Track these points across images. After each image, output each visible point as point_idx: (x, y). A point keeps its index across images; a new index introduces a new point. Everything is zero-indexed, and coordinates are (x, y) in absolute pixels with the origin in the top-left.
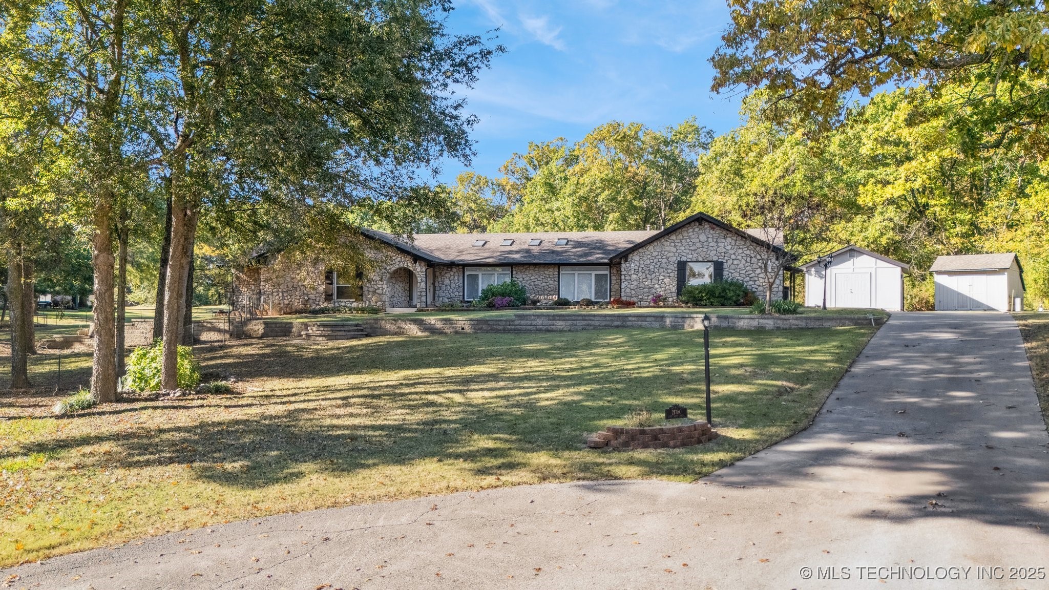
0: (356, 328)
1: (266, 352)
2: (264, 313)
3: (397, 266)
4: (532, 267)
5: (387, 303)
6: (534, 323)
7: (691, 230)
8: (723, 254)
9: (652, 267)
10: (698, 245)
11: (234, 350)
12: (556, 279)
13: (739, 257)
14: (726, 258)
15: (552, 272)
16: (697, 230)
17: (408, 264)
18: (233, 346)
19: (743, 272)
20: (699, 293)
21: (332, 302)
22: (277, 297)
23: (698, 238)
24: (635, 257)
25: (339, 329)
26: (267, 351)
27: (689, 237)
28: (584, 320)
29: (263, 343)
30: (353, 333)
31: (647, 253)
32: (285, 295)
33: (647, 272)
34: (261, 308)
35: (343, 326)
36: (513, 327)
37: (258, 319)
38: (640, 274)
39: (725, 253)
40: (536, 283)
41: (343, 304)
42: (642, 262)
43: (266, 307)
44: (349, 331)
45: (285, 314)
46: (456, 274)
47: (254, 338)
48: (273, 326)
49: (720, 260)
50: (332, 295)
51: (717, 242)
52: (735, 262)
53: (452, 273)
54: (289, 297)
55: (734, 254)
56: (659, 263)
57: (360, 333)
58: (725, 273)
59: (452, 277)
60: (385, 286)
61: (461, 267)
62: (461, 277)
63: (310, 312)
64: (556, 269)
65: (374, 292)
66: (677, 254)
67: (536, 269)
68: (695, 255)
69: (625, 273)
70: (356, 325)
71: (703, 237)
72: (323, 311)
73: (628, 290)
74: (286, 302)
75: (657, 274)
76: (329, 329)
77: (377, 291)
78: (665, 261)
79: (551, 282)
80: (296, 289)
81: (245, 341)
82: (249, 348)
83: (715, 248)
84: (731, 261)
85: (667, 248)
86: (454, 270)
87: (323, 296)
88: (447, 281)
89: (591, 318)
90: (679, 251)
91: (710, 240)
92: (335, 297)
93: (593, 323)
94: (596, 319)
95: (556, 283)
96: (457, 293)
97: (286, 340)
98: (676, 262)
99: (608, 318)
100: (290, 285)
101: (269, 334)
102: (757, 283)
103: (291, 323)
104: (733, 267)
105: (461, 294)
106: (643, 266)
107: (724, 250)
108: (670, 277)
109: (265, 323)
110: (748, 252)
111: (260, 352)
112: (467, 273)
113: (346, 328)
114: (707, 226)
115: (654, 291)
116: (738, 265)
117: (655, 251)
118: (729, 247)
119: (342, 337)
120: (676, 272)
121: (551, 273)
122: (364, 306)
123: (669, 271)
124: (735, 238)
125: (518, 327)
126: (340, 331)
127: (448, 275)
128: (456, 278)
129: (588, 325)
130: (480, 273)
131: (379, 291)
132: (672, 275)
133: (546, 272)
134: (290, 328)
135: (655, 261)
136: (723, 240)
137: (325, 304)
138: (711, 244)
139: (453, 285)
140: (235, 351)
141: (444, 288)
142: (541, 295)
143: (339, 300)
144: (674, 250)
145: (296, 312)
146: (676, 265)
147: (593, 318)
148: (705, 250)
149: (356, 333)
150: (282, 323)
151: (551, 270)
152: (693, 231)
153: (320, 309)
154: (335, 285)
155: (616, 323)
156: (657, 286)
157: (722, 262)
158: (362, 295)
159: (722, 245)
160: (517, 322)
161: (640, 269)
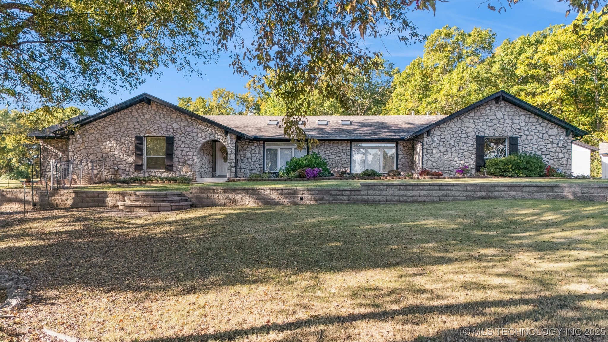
0: (180, 198)
1: (76, 228)
2: (73, 182)
3: (208, 139)
4: (327, 143)
5: (197, 173)
6: (384, 193)
7: (488, 108)
8: (517, 130)
9: (452, 141)
10: (495, 122)
11: (35, 224)
12: (349, 153)
13: (532, 133)
14: (520, 134)
15: (344, 146)
16: (494, 108)
17: (219, 136)
18: (35, 219)
19: (536, 146)
20: (505, 165)
21: (142, 172)
22: (86, 167)
23: (495, 115)
24: (437, 132)
25: (162, 199)
26: (78, 226)
27: (487, 115)
28: (440, 190)
29: (72, 215)
30: (178, 204)
31: (448, 128)
32: (95, 165)
33: (448, 146)
34: (69, 178)
35: (166, 195)
36: (359, 197)
37: (66, 188)
38: (441, 148)
39: (519, 129)
40: (331, 157)
41: (153, 174)
42: (443, 137)
43: (75, 177)
44: (173, 201)
45: (95, 183)
46: (257, 148)
47: (61, 209)
48: (84, 195)
49: (514, 136)
50: (142, 165)
51: (512, 119)
52: (529, 138)
53: (253, 148)
54: (98, 167)
55: (528, 130)
56: (459, 138)
57: (186, 203)
58: (520, 147)
59: (253, 151)
60: (195, 157)
61: (261, 142)
62: (262, 151)
63: (121, 182)
64: (349, 145)
65: (185, 163)
66: (476, 130)
67: (331, 144)
68: (492, 131)
69: (427, 146)
70: (180, 195)
71: (499, 115)
72: (133, 180)
73: (430, 163)
74: (95, 172)
75: (457, 148)
76: (149, 198)
77: (188, 162)
78: (464, 136)
79: (344, 156)
80: (105, 159)
81: (50, 213)
82: (54, 223)
83: (510, 125)
84: (525, 137)
85: (467, 124)
86: (255, 145)
87: (133, 167)
88: (248, 155)
89: (449, 188)
90: (477, 127)
91: (506, 117)
92: (145, 167)
93: (452, 193)
94: (455, 188)
95: (349, 157)
96: (257, 166)
97: (99, 213)
98: (475, 137)
99: (469, 188)
100: (99, 155)
101: (79, 204)
102: (548, 156)
103: (106, 193)
104: (526, 142)
105: (262, 166)
106: (444, 140)
107: (519, 127)
108: (469, 150)
109: (74, 192)
110: (541, 129)
111: (69, 228)
112: (267, 147)
113: (169, 198)
114: (503, 104)
115: (454, 163)
116: (531, 140)
117: (455, 126)
118: (523, 124)
119: (166, 209)
120: (475, 146)
121: (344, 148)
122: (174, 175)
123: (469, 145)
124: (528, 116)
125: (365, 197)
126: (163, 201)
127: (250, 149)
128: (257, 152)
129: (446, 196)
130: (279, 148)
131: (190, 162)
132: (471, 148)
133: (340, 147)
134: (103, 197)
135: (455, 136)
136: (518, 118)
137: (136, 174)
138: (507, 121)
139: (254, 158)
140: (35, 227)
141: (245, 161)
142: (335, 167)
143: (148, 170)
144: (473, 126)
145: (106, 181)
146: (474, 140)
147: (451, 188)
148: (501, 126)
149: (181, 204)
150: (93, 192)
151: (344, 145)
152: (490, 109)
153: (131, 179)
154: (145, 156)
155: (479, 194)
156: (456, 159)
157: (518, 137)
158: (172, 166)
159: (517, 122)
160: (364, 192)
161: (441, 143)
